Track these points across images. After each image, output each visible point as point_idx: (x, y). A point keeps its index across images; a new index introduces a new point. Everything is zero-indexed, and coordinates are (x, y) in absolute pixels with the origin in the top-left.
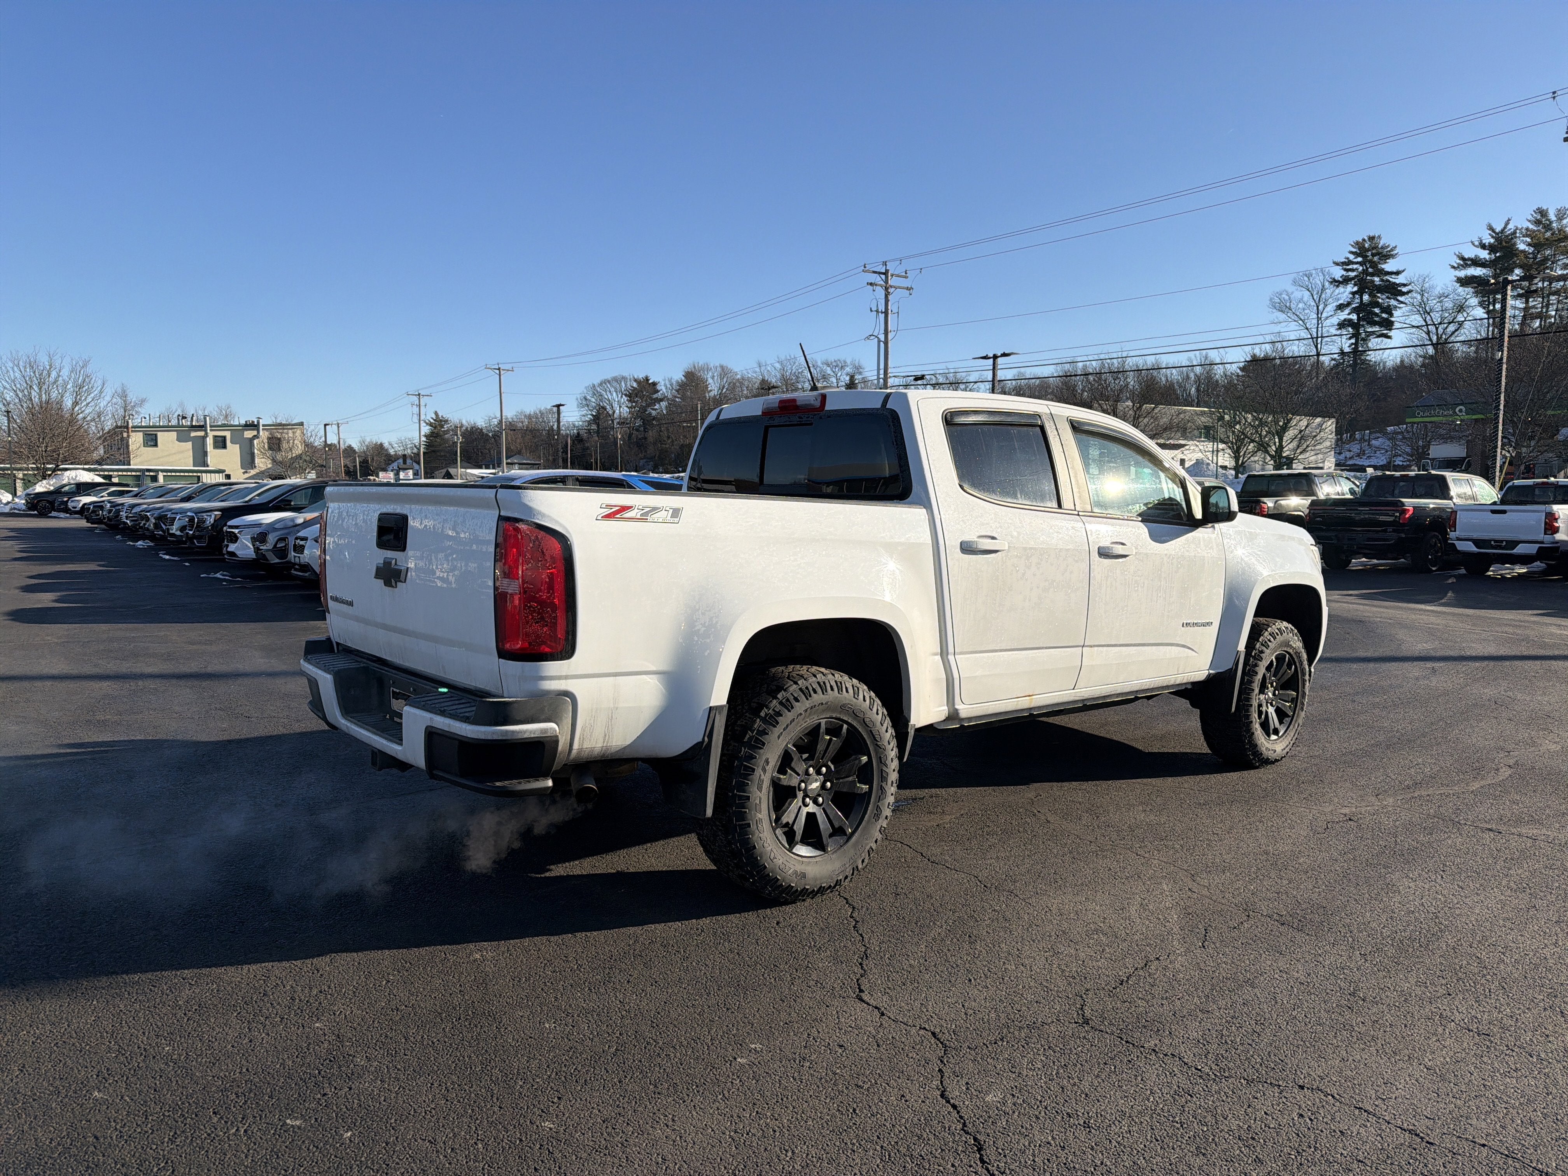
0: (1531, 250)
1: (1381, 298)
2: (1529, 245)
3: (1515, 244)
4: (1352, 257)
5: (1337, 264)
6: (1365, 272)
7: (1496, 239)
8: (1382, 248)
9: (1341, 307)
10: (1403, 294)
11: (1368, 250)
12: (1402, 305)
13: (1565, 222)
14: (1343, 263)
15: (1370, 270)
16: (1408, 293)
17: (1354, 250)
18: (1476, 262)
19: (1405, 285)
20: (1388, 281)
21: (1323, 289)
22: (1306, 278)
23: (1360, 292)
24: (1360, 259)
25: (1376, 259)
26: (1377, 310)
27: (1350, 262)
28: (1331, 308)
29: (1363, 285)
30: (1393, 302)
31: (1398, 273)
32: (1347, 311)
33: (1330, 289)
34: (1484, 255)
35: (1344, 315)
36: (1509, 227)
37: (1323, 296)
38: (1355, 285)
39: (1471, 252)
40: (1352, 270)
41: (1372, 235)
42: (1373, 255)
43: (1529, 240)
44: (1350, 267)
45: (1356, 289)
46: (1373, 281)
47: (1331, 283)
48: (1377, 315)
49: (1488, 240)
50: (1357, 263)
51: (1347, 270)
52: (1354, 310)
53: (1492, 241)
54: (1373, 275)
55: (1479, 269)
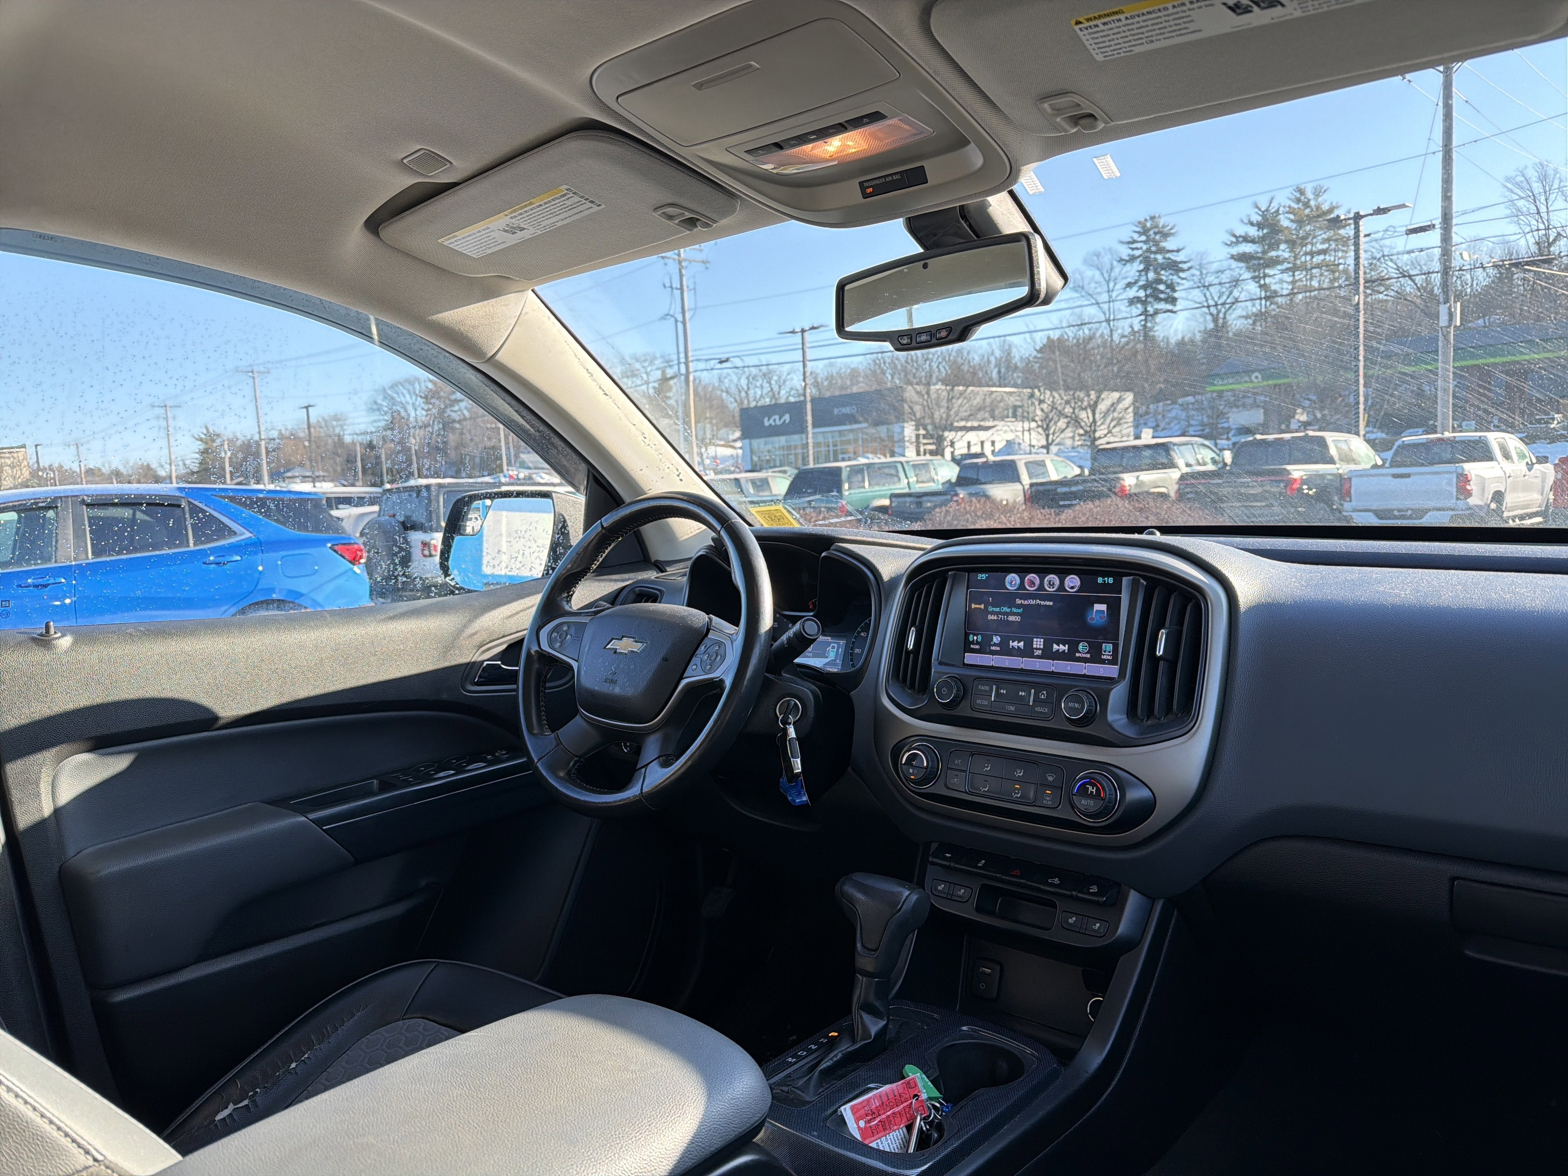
0: (1294, 226)
1: (1165, 275)
2: (1292, 221)
3: (1279, 221)
4: (1136, 236)
5: (1122, 242)
6: (1148, 250)
7: (1264, 216)
8: (1163, 227)
9: (1129, 285)
10: (1183, 270)
11: (1149, 230)
12: (1184, 282)
13: (1320, 199)
14: (1129, 243)
15: (1153, 249)
16: (1190, 268)
17: (1138, 229)
18: (1246, 239)
19: (1185, 262)
20: (1169, 259)
21: (1112, 269)
22: (1095, 258)
23: (1146, 270)
24: (1143, 238)
25: (1158, 237)
26: (1162, 287)
27: (1134, 242)
28: (1121, 284)
29: (1148, 264)
30: (1175, 278)
31: (1178, 251)
32: (1135, 288)
33: (1118, 268)
34: (1253, 232)
35: (1132, 293)
36: (1272, 205)
37: (1113, 274)
38: (1141, 262)
39: (1242, 230)
40: (1137, 249)
41: (1152, 215)
42: (1155, 233)
43: (1292, 217)
44: (1134, 246)
45: (1142, 267)
46: (1156, 260)
47: (1119, 261)
48: (1162, 292)
49: (1256, 218)
50: (1141, 242)
51: (1133, 249)
52: (1144, 287)
53: (1260, 218)
54: (1155, 253)
55: (1250, 245)
